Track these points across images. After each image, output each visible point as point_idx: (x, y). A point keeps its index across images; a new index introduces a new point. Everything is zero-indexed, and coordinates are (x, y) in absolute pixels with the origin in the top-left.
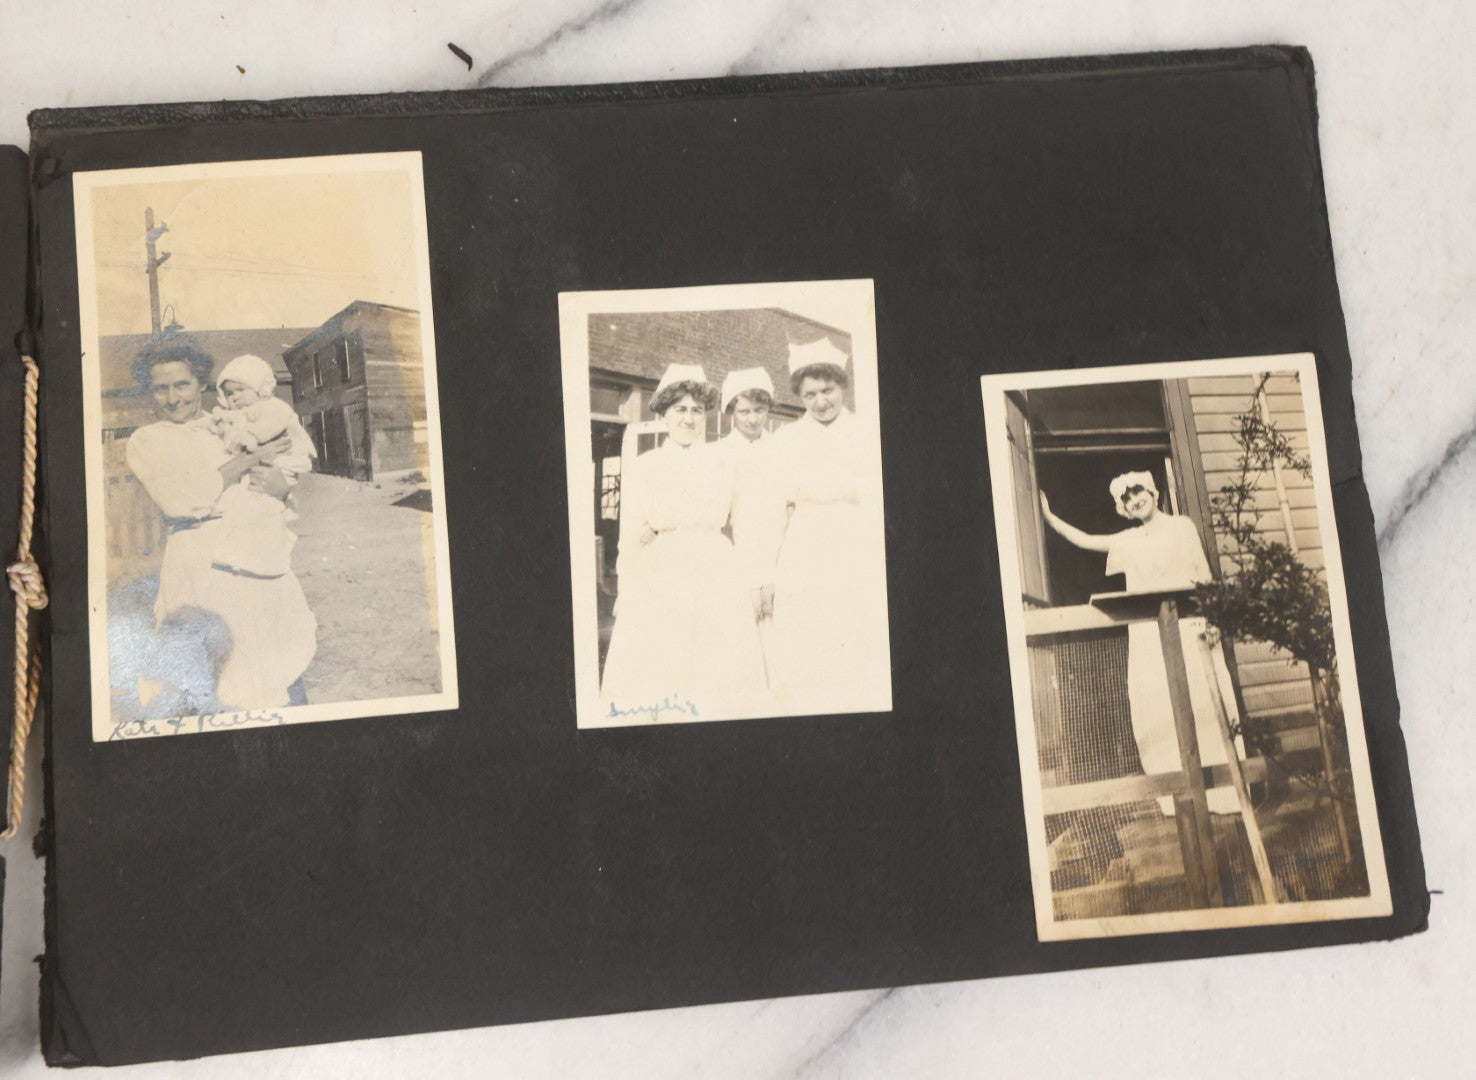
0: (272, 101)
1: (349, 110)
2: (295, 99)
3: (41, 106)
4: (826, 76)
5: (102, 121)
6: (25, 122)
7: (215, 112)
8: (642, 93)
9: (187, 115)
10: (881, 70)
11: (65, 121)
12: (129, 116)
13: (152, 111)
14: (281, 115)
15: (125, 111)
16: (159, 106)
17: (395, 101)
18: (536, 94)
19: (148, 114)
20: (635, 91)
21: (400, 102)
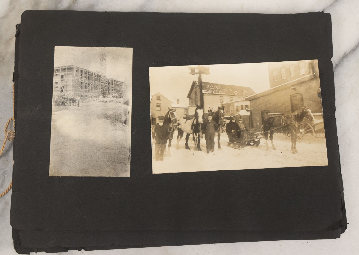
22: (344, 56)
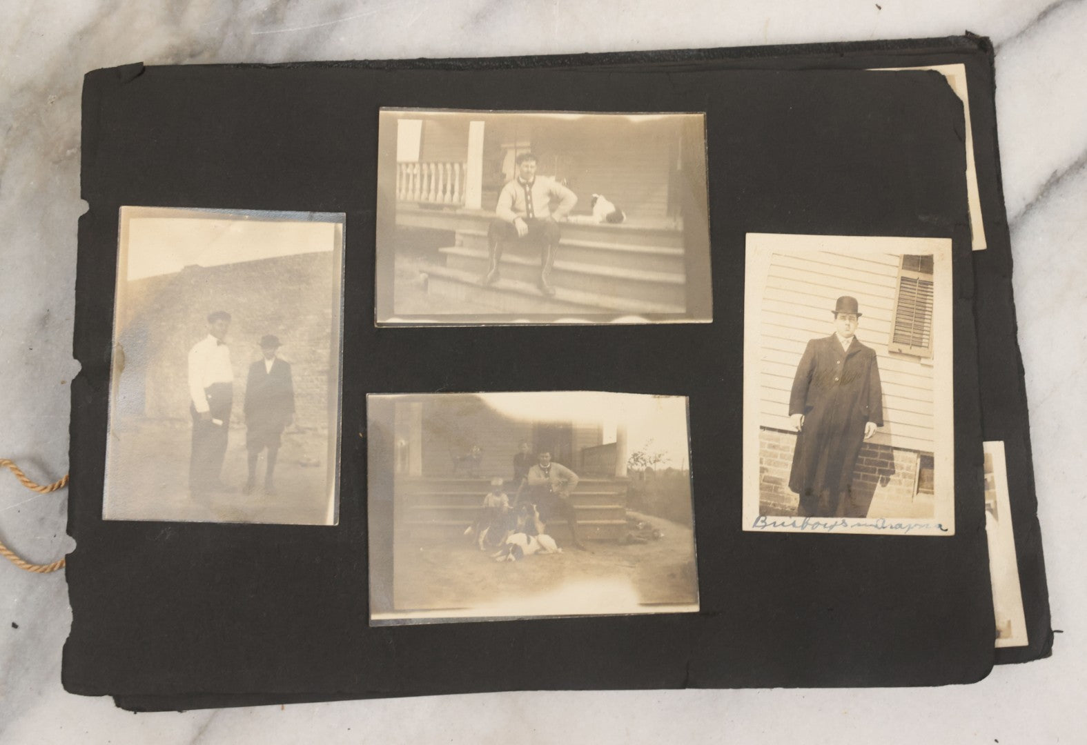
22: (1051, 182)
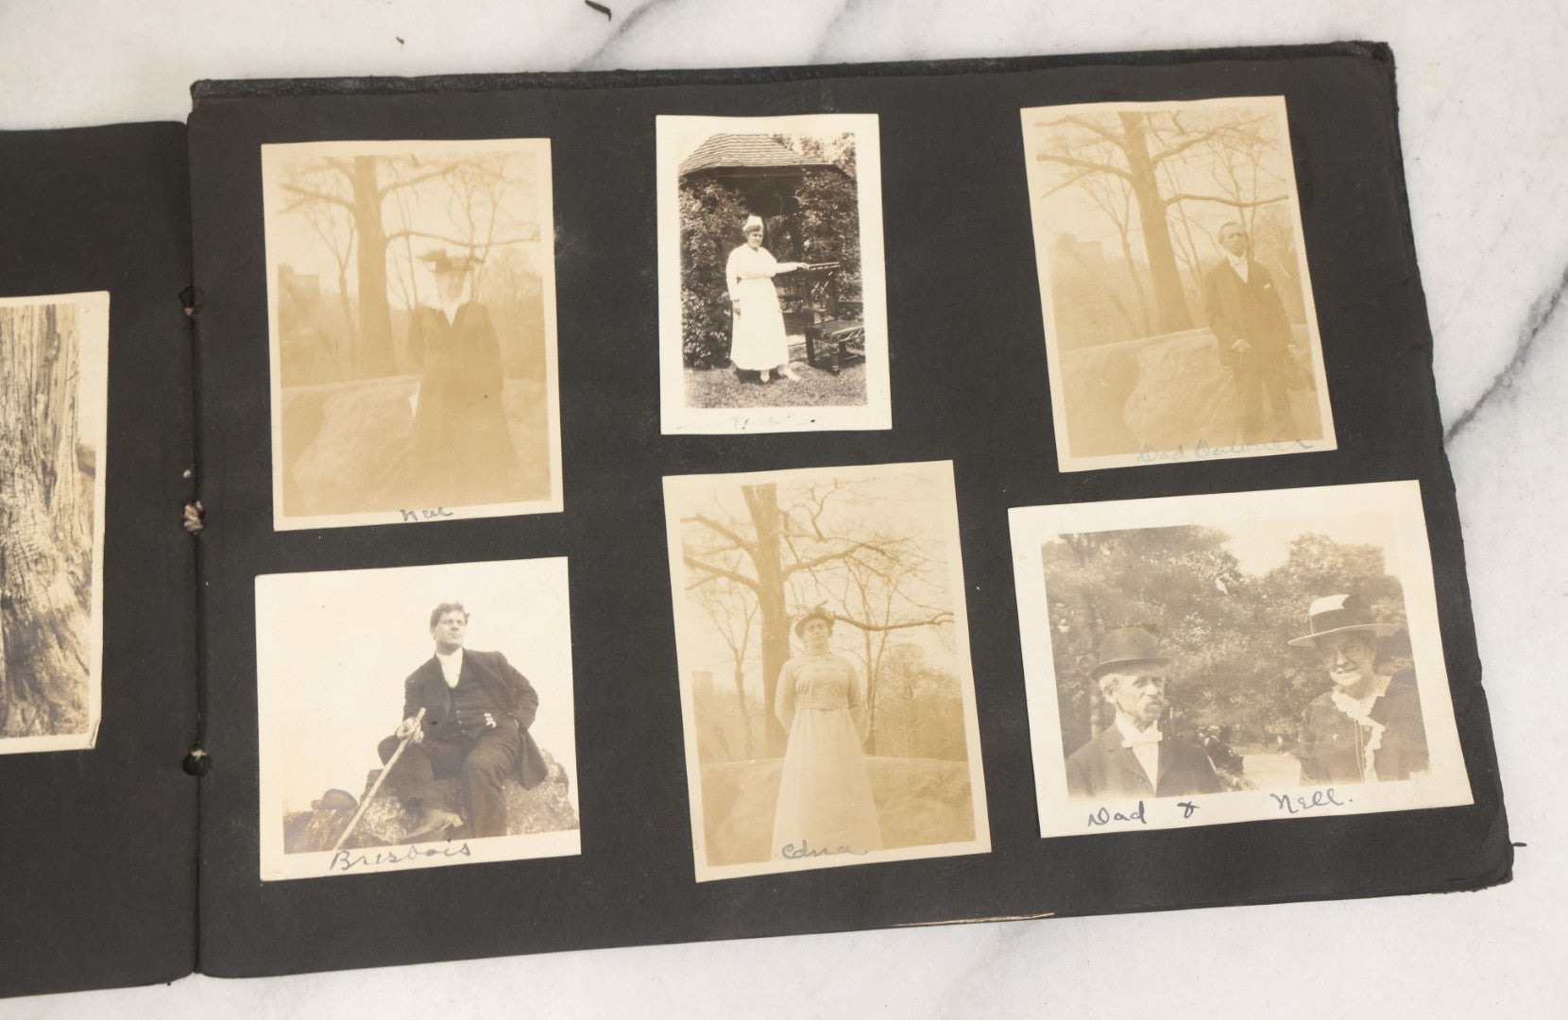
0: (415, 78)
1: (486, 88)
2: (437, 76)
3: (203, 78)
4: (932, 65)
5: (260, 92)
6: (188, 92)
7: (363, 86)
8: (760, 78)
9: (337, 88)
10: (984, 60)
11: (224, 92)
12: (283, 88)
13: (305, 85)
14: (424, 91)
15: (280, 83)
16: (312, 80)
17: (529, 80)
18: (661, 76)
19: (301, 87)
20: (753, 76)
21: (534, 81)
